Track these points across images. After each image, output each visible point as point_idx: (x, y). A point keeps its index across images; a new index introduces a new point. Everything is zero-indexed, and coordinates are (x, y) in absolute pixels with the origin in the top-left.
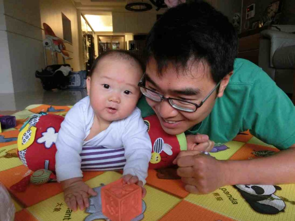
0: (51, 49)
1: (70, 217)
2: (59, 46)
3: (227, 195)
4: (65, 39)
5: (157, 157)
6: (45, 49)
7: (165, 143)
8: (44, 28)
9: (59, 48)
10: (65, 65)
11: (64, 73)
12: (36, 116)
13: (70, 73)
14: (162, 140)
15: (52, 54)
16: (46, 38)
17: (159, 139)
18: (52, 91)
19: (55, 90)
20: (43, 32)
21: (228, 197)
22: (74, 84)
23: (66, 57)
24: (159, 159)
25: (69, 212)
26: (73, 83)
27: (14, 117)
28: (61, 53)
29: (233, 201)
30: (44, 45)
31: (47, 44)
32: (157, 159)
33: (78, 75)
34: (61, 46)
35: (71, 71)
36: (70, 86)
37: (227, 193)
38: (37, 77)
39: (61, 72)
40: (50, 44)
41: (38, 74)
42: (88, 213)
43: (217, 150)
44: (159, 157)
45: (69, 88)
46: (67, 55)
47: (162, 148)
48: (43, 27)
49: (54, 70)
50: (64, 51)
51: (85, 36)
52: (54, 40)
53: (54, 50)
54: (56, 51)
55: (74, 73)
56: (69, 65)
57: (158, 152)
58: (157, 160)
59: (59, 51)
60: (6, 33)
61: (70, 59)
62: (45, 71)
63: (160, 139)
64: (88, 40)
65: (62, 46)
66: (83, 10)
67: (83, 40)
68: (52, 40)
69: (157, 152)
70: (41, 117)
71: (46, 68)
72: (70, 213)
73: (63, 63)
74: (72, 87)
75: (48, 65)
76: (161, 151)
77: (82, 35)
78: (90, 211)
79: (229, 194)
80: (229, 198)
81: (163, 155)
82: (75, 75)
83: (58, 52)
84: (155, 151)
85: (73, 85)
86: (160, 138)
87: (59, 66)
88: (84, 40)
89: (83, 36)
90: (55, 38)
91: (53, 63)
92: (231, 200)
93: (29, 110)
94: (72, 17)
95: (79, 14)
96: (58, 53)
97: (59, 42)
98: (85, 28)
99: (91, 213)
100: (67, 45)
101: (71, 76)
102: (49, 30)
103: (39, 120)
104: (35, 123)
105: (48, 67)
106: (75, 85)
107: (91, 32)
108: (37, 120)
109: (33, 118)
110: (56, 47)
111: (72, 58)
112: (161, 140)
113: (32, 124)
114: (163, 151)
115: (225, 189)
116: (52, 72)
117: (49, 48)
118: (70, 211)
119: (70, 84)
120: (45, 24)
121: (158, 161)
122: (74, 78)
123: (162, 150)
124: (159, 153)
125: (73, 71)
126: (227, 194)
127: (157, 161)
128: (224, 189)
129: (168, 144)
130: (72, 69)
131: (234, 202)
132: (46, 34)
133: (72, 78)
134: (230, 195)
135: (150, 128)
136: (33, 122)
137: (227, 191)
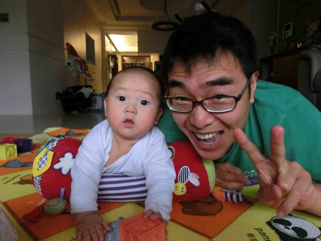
0: (73, 69)
2: (81, 67)
3: (263, 236)
4: (87, 59)
5: (183, 188)
6: (67, 70)
7: (191, 172)
8: (67, 47)
9: (82, 69)
10: (87, 86)
11: (85, 95)
12: (54, 140)
13: (92, 95)
14: (188, 168)
15: (74, 74)
16: (69, 58)
17: (184, 167)
18: (72, 113)
19: (75, 112)
20: (66, 52)
21: (264, 239)
22: (95, 106)
23: (88, 78)
24: (185, 190)
26: (95, 105)
27: (31, 140)
28: (84, 74)
30: (66, 65)
31: (69, 64)
32: (182, 190)
33: (100, 97)
34: (83, 66)
35: (93, 93)
36: (91, 108)
37: (263, 235)
38: (57, 98)
39: (82, 93)
40: (72, 64)
41: (58, 95)
43: (251, 183)
44: (184, 188)
45: (89, 111)
46: (89, 75)
48: (65, 47)
49: (75, 92)
50: (87, 72)
51: (108, 56)
52: (77, 61)
53: (76, 70)
54: (78, 71)
55: (96, 95)
56: (91, 87)
57: (184, 183)
58: (182, 191)
59: (82, 71)
60: (28, 52)
61: (93, 80)
62: (66, 93)
63: (185, 168)
64: (112, 60)
65: (85, 66)
66: (106, 30)
68: (74, 60)
69: (182, 182)
70: (59, 141)
73: (84, 84)
74: (93, 109)
75: (69, 86)
76: (187, 181)
77: (106, 55)
79: (265, 236)
81: (189, 185)
82: (97, 97)
83: (80, 72)
84: (180, 181)
85: (94, 108)
87: (81, 87)
88: (108, 61)
89: (106, 56)
90: (78, 59)
93: (47, 133)
94: (96, 37)
95: (104, 34)
96: (80, 74)
97: (81, 62)
98: (109, 48)
100: (89, 65)
101: (93, 97)
102: (72, 51)
103: (57, 143)
104: (53, 147)
105: (68, 88)
106: (97, 108)
107: (115, 52)
108: (55, 144)
109: (50, 142)
110: (79, 67)
112: (187, 169)
113: (49, 148)
114: (189, 182)
115: (261, 229)
116: (72, 93)
117: (71, 69)
119: (91, 107)
120: (68, 44)
122: (96, 99)
123: (188, 179)
124: (185, 183)
125: (95, 93)
126: (264, 236)
128: (260, 229)
129: (194, 173)
130: (94, 91)
132: (69, 53)
133: (93, 100)
134: (267, 236)
135: (174, 155)
136: (50, 146)
137: (263, 232)
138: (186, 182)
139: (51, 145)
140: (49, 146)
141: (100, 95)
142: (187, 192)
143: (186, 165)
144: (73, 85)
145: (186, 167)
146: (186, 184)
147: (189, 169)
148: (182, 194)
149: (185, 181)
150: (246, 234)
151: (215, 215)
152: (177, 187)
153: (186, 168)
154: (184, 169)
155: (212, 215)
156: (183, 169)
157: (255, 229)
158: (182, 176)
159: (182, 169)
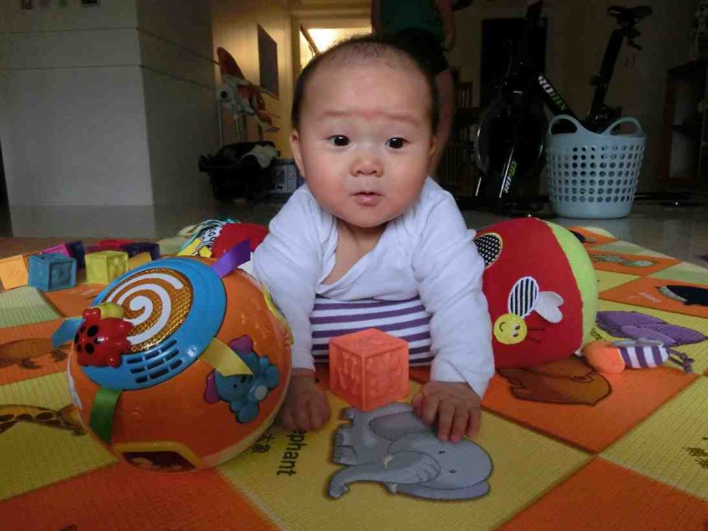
0: (233, 106)
1: (294, 470)
2: (251, 101)
4: (262, 85)
5: (518, 328)
6: (222, 108)
7: (540, 290)
8: (220, 59)
9: (252, 107)
10: (263, 144)
11: (259, 161)
12: (215, 224)
13: (275, 162)
14: (535, 282)
16: (224, 82)
17: (525, 279)
18: (235, 203)
19: (239, 201)
20: (217, 68)
22: (281, 188)
23: (265, 126)
24: (523, 333)
25: (291, 457)
26: (280, 185)
27: (158, 245)
28: (256, 116)
30: (218, 97)
31: (224, 95)
32: (516, 332)
33: (291, 167)
34: (255, 99)
35: (277, 158)
36: (273, 191)
38: (202, 169)
39: (253, 159)
40: (231, 95)
41: (206, 164)
42: (339, 464)
44: (521, 329)
45: (269, 198)
46: (268, 121)
47: (534, 303)
48: (216, 58)
49: (238, 155)
50: (262, 112)
52: (240, 87)
53: (239, 109)
54: (243, 111)
55: (284, 162)
56: (272, 144)
57: (521, 315)
58: (516, 336)
59: (251, 111)
61: (276, 130)
62: (220, 158)
63: (527, 281)
65: (258, 100)
68: (235, 86)
69: (516, 313)
70: (224, 227)
71: (222, 151)
72: (292, 460)
73: (257, 140)
74: (277, 194)
75: (226, 144)
76: (529, 311)
78: (343, 461)
81: (535, 322)
82: (285, 168)
83: (249, 114)
84: (512, 310)
85: (279, 191)
86: (527, 278)
87: (251, 146)
90: (242, 82)
91: (236, 139)
94: (280, 36)
96: (248, 117)
97: (250, 91)
99: (347, 466)
100: (266, 97)
101: (277, 167)
102: (229, 65)
103: (220, 232)
104: (213, 239)
105: (225, 148)
106: (285, 190)
108: (217, 231)
109: (207, 229)
110: (246, 101)
111: (279, 129)
112: (532, 282)
113: (205, 240)
114: (534, 313)
116: (233, 159)
117: (228, 106)
118: (294, 455)
119: (274, 188)
120: (222, 51)
121: (518, 337)
122: (283, 172)
123: (533, 307)
124: (524, 315)
125: (281, 157)
127: (515, 338)
129: (551, 293)
130: (279, 153)
132: (222, 73)
133: (278, 174)
135: (501, 250)
136: (207, 237)
138: (528, 314)
139: (209, 236)
140: (204, 238)
141: (291, 164)
142: (527, 337)
143: (529, 275)
144: (235, 141)
145: (530, 278)
146: (526, 317)
147: (535, 284)
148: (513, 343)
149: (526, 312)
150: (684, 448)
151: (594, 404)
152: (504, 323)
153: (530, 282)
154: (524, 283)
155: (588, 404)
156: (522, 282)
158: (519, 299)
159: (519, 282)
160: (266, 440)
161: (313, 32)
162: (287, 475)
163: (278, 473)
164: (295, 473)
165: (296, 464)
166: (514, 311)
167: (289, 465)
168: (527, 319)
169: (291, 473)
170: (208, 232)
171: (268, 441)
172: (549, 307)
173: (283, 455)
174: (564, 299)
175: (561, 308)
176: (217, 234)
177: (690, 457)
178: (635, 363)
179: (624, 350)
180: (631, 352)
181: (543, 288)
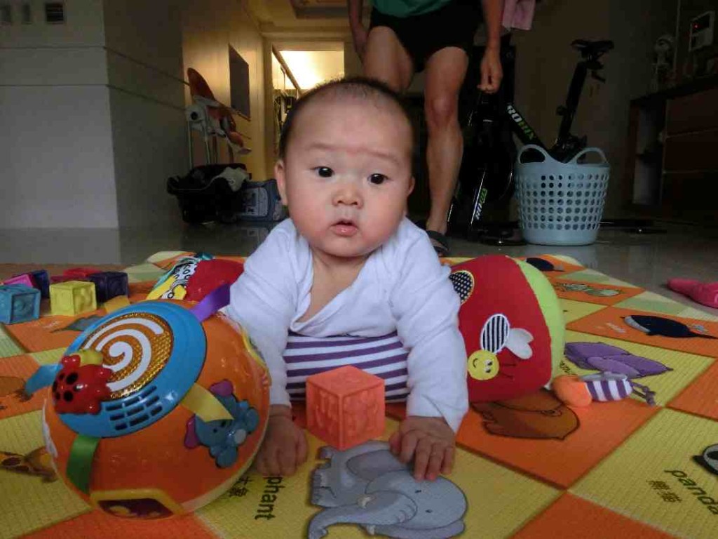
0: (203, 127)
1: (273, 513)
2: (221, 122)
3: (689, 488)
4: (233, 106)
5: (490, 364)
6: (191, 129)
7: (511, 327)
8: (190, 79)
9: (222, 128)
10: (234, 166)
11: (230, 184)
12: (189, 261)
13: (246, 185)
14: (505, 319)
15: (206, 139)
16: (194, 102)
17: (495, 316)
18: (204, 226)
19: (209, 224)
20: (187, 89)
21: (695, 494)
23: (236, 148)
24: (495, 369)
25: (269, 500)
26: (252, 208)
27: (125, 275)
28: (227, 138)
29: (713, 506)
30: (189, 118)
31: (194, 116)
32: (488, 368)
33: (262, 189)
34: (225, 120)
35: (248, 180)
36: (243, 214)
37: (690, 484)
38: (170, 191)
39: (224, 181)
40: (202, 117)
41: (174, 186)
42: (317, 506)
43: (638, 373)
44: (493, 364)
45: (240, 221)
46: (240, 143)
47: (505, 340)
48: (186, 79)
49: (208, 177)
50: (233, 133)
51: (278, 100)
52: (210, 108)
53: (210, 131)
54: (213, 133)
55: (255, 185)
56: (243, 167)
57: (493, 350)
58: (489, 371)
59: (222, 132)
60: (107, 90)
61: (247, 152)
62: (190, 180)
63: (499, 317)
64: (287, 109)
65: (229, 122)
66: (274, 39)
67: (276, 110)
68: (205, 108)
69: (489, 349)
70: (199, 265)
71: (192, 171)
72: (270, 503)
73: (228, 161)
74: (248, 217)
75: (195, 165)
76: (501, 348)
77: (274, 98)
78: (321, 503)
79: (695, 487)
80: (697, 496)
81: (506, 358)
82: (256, 191)
83: (219, 135)
84: (484, 347)
85: (250, 214)
86: (499, 315)
87: (222, 168)
88: (278, 111)
89: (274, 100)
90: (213, 104)
91: (205, 160)
92: (705, 503)
93: (155, 264)
94: (252, 57)
95: (269, 49)
96: (219, 138)
97: (221, 113)
98: (281, 83)
99: (324, 508)
100: (237, 119)
101: (248, 191)
102: (200, 86)
103: (195, 269)
104: (187, 277)
105: (194, 169)
106: (256, 214)
107: (293, 91)
108: (192, 269)
109: (181, 266)
110: (216, 123)
111: (250, 151)
112: (503, 319)
113: (179, 278)
114: (505, 349)
115: (682, 472)
116: (203, 182)
117: (198, 127)
118: (272, 498)
119: (244, 211)
120: (192, 72)
121: (491, 373)
122: (254, 195)
123: (504, 345)
124: (496, 352)
125: (252, 180)
126: (691, 486)
127: (488, 374)
128: (678, 471)
129: (521, 330)
130: (250, 175)
131: (714, 508)
132: (192, 94)
133: (250, 197)
134: (699, 489)
135: (472, 289)
136: (181, 275)
137: (690, 480)
138: (500, 350)
139: (184, 273)
140: (178, 275)
141: (263, 186)
142: (500, 373)
143: (499, 313)
144: (205, 163)
145: (501, 315)
146: (498, 354)
147: (506, 321)
148: (487, 379)
149: (498, 348)
150: (647, 481)
151: (563, 439)
152: (476, 359)
154: (496, 321)
155: (557, 438)
156: (493, 319)
157: (667, 472)
158: (491, 336)
159: (490, 320)
160: (243, 482)
161: (285, 54)
162: (266, 519)
163: (256, 517)
164: (273, 516)
165: (274, 507)
166: (486, 348)
167: (267, 508)
168: (499, 356)
169: (270, 517)
170: (182, 270)
171: (245, 483)
172: (519, 343)
173: (261, 498)
174: (533, 335)
175: (531, 344)
176: (192, 272)
177: (653, 490)
178: (601, 396)
179: (590, 384)
180: (597, 385)
181: (514, 324)
